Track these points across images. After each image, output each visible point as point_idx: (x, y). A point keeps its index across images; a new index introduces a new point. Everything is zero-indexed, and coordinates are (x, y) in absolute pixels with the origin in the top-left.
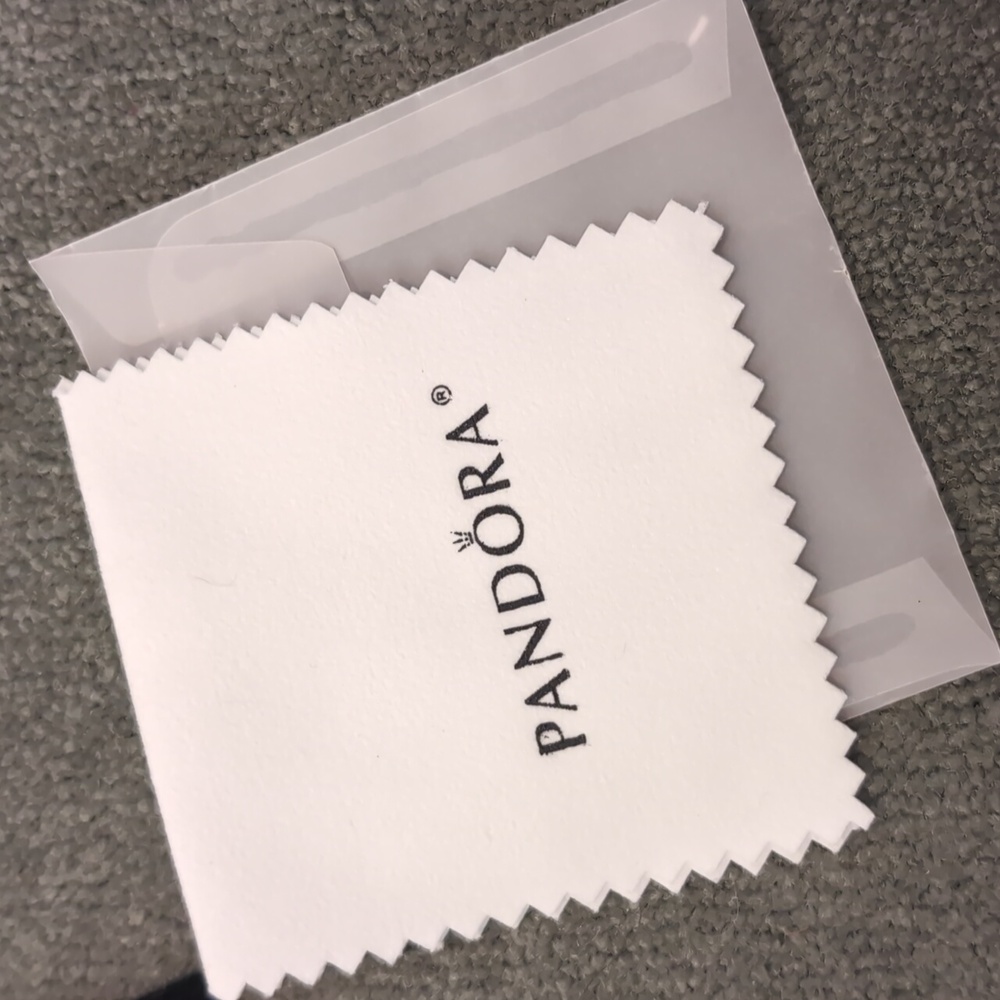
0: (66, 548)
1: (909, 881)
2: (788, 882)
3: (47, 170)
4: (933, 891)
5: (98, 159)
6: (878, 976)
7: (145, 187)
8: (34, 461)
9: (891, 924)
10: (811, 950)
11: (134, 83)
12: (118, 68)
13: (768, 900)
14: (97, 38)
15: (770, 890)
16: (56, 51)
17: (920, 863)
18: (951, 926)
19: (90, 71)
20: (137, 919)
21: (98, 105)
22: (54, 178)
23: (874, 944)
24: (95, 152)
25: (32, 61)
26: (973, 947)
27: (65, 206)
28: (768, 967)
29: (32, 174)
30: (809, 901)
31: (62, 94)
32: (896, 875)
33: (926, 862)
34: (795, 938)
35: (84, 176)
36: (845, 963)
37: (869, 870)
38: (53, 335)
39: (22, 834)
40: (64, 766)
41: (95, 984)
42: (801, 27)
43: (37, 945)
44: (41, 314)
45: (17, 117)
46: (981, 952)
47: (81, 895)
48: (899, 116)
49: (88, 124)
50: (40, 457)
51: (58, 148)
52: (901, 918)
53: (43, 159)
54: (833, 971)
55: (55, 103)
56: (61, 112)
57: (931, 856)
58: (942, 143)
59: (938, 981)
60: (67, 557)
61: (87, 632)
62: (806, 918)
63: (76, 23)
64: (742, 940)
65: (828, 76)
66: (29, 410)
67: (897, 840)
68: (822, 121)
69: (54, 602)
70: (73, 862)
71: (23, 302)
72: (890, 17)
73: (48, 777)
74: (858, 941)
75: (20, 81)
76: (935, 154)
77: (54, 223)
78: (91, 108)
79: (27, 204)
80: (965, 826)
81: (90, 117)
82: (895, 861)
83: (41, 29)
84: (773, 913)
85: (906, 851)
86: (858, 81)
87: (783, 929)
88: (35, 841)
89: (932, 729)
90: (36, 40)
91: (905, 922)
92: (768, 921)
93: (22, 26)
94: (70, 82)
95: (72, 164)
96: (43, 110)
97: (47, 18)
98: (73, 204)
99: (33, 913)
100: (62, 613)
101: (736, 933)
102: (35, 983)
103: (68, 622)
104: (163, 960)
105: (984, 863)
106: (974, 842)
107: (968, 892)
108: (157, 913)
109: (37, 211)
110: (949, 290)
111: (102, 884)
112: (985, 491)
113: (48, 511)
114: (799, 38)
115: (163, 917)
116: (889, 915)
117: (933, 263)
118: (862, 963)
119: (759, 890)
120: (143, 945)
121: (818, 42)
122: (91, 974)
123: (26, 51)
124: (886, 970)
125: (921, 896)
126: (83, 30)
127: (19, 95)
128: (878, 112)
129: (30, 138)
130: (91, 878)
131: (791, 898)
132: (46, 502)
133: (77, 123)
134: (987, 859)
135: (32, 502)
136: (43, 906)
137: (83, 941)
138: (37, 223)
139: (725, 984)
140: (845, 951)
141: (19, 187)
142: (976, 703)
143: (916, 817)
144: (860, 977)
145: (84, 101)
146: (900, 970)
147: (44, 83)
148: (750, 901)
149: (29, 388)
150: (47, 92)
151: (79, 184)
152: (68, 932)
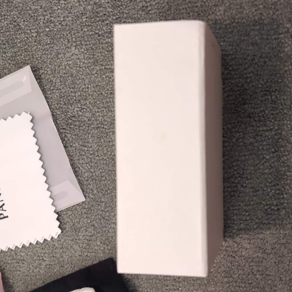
0: (88, 165)
1: (262, 247)
2: (236, 246)
3: (87, 86)
4: (267, 250)
5: (97, 84)
6: (254, 267)
7: (106, 90)
8: (82, 147)
9: (258, 256)
10: (240, 261)
11: (105, 68)
12: (102, 65)
13: (231, 249)
14: (97, 58)
15: (232, 247)
16: (89, 61)
17: (265, 244)
18: (271, 258)
19: (96, 65)
20: (99, 243)
21: (97, 73)
22: (88, 87)
23: (254, 260)
24: (97, 82)
25: (84, 62)
26: (275, 263)
27: (90, 94)
28: (231, 263)
29: (84, 87)
30: (240, 250)
31: (90, 70)
32: (259, 246)
33: (266, 244)
34: (237, 257)
35: (94, 88)
36: (247, 264)
37: (254, 244)
38: (86, 121)
39: (76, 224)
40: (85, 210)
41: (89, 257)
42: (247, 61)
43: (78, 248)
44: (84, 116)
45: (81, 74)
46: (277, 264)
47: (87, 238)
48: (267, 81)
49: (95, 77)
50: (83, 146)
51: (89, 81)
52: (260, 255)
53: (86, 83)
54: (245, 265)
55: (89, 72)
56: (90, 74)
57: (267, 243)
58: (276, 88)
59: (267, 269)
60: (88, 167)
61: (91, 183)
62: (239, 254)
63: (94, 55)
64: (226, 257)
65: (252, 72)
66: (81, 136)
67: (260, 238)
68: (250, 81)
69: (84, 176)
70: (86, 231)
71: (81, 114)
72: (267, 60)
73: (82, 212)
74: (250, 260)
75: (82, 67)
76: (274, 90)
77: (87, 97)
78: (96, 73)
79: (82, 93)
80: (275, 236)
81: (96, 75)
82: (259, 243)
83: (86, 56)
84: (232, 252)
85: (262, 241)
86: (259, 73)
87: (234, 255)
88: (79, 226)
89: (269, 214)
90: (85, 58)
91: (261, 256)
92: (231, 253)
93: (82, 55)
94: (92, 68)
95: (92, 85)
96: (86, 73)
97: (87, 53)
98: (92, 93)
99: (77, 241)
100: (86, 179)
101: (224, 255)
102: (77, 256)
103: (87, 180)
104: (104, 252)
105: (279, 245)
106: (277, 240)
107: (275, 250)
108: (103, 243)
109: (84, 95)
110: (275, 120)
111: (92, 236)
112: (282, 164)
113: (84, 157)
114: (246, 63)
115: (104, 243)
116: (257, 254)
117: (273, 114)
118: (251, 264)
119: (229, 247)
120: (100, 249)
121: (251, 65)
122: (89, 254)
123: (83, 60)
124: (256, 266)
125: (265, 251)
126: (95, 56)
127: (81, 70)
128: (263, 81)
129: (83, 79)
130: (90, 234)
131: (236, 249)
132: (84, 155)
133: (93, 76)
134: (279, 243)
135: (81, 155)
136: (79, 240)
137: (87, 247)
138: (84, 97)
139: (221, 266)
140: (247, 261)
141: (81, 89)
142: (278, 209)
143: (264, 234)
144: (251, 267)
145: (95, 72)
146: (259, 266)
147: (86, 67)
148: (228, 249)
149: (81, 131)
150: (87, 69)
151: (93, 89)
152: (84, 245)
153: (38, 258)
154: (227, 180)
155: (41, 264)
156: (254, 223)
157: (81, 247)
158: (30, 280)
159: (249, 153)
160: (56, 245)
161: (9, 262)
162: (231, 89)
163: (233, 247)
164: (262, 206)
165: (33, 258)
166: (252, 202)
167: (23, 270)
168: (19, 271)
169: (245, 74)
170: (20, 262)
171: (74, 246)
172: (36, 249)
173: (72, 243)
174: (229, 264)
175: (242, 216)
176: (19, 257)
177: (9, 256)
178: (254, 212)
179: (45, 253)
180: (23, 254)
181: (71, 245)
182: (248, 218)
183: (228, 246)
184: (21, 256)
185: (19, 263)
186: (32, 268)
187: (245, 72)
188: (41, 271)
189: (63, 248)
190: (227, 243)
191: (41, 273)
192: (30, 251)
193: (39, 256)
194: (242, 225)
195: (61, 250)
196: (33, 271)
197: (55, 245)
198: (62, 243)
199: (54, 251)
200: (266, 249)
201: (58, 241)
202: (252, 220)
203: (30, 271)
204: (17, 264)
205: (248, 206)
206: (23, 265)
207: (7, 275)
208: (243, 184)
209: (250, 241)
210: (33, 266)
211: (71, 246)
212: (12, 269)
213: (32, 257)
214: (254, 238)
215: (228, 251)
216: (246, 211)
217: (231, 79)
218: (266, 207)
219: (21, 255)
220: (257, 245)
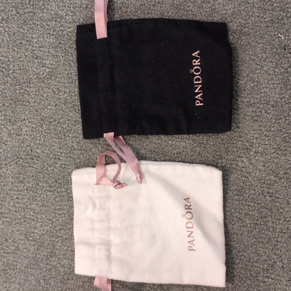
153: (54, 157)
154: (253, 105)
155: (56, 162)
156: (272, 148)
157: (100, 151)
158: (42, 177)
159: (278, 82)
160: (75, 146)
161: (23, 157)
162: (272, 20)
163: (248, 168)
164: (282, 133)
165: (49, 156)
166: (273, 128)
167: (37, 166)
168: (33, 167)
169: (287, 8)
170: (35, 158)
171: (93, 150)
172: (53, 148)
173: (92, 146)
174: (242, 184)
175: (261, 140)
176: (35, 153)
177: (24, 152)
178: (273, 138)
179: (62, 153)
180: (39, 151)
181: (90, 148)
182: (267, 143)
183: (244, 167)
184: (37, 152)
185: (33, 159)
186: (46, 166)
187: (287, 6)
188: (55, 170)
189: (81, 150)
190: (243, 163)
191: (55, 171)
192: (47, 148)
194: (260, 148)
195: (80, 152)
196: (47, 169)
197: (73, 146)
198: (81, 145)
199: (71, 152)
200: (279, 174)
201: (78, 142)
202: (271, 145)
203: (44, 169)
204: (31, 160)
205: (268, 132)
206: (37, 162)
208: (268, 110)
209: (265, 164)
210: (48, 164)
211: (90, 149)
212: (26, 164)
213: (48, 155)
214: (269, 162)
215: (243, 171)
216: (267, 136)
217: (273, 10)
218: (285, 135)
219: (37, 151)
220: (271, 168)
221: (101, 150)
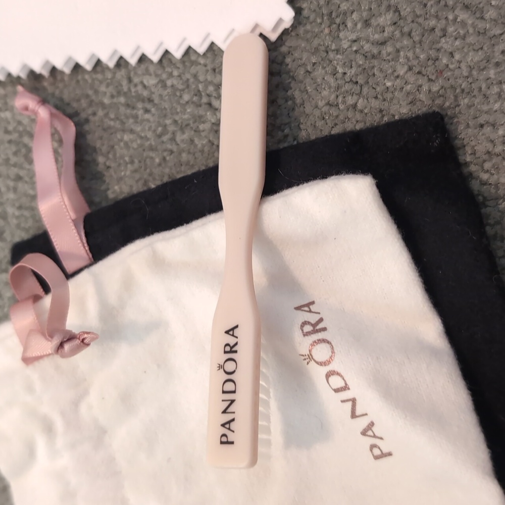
20: (402, 70)
41: (361, 111)
43: (329, 78)
47: (367, 47)
70: (367, 25)
99: (331, 55)
102: (321, 104)
104: (412, 103)
108: (416, 69)
111: (383, 43)
115: (419, 72)
120: (401, 89)
122: (361, 103)
130: (376, 37)
137: (361, 80)
152: (351, 72)
153: (195, 99)
155: (201, 117)
157: (339, 75)
158: (160, 165)
161: (106, 101)
165: (181, 97)
167: (143, 130)
168: (132, 131)
170: (140, 105)
171: (318, 73)
172: (193, 70)
173: (313, 60)
176: (140, 88)
177: (108, 86)
180: (151, 81)
181: (309, 68)
184: (145, 87)
185: (133, 108)
186: (171, 128)
188: (196, 141)
191: (196, 146)
192: (176, 73)
193: (198, 93)
196: (173, 139)
203: (165, 138)
204: (129, 111)
206: (147, 116)
207: (94, 139)
210: (175, 122)
211: (308, 71)
212: (112, 123)
213: (178, 94)
219: (145, 82)
221: (345, 73)
